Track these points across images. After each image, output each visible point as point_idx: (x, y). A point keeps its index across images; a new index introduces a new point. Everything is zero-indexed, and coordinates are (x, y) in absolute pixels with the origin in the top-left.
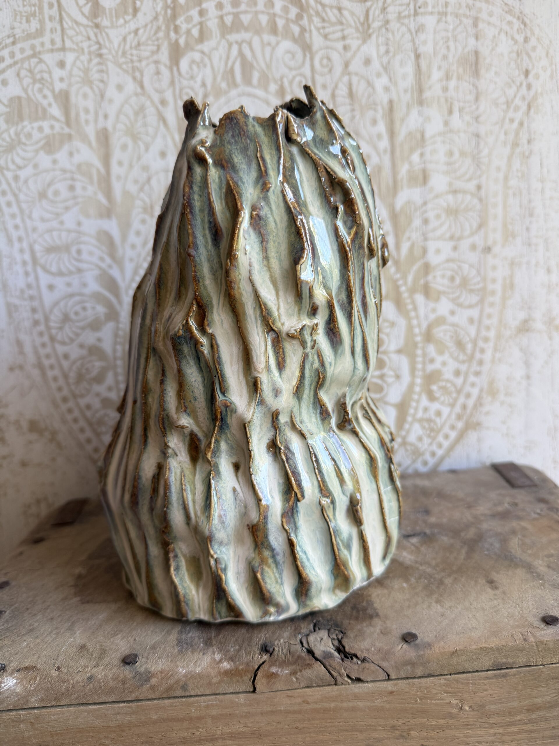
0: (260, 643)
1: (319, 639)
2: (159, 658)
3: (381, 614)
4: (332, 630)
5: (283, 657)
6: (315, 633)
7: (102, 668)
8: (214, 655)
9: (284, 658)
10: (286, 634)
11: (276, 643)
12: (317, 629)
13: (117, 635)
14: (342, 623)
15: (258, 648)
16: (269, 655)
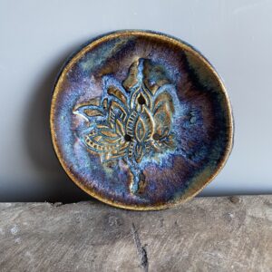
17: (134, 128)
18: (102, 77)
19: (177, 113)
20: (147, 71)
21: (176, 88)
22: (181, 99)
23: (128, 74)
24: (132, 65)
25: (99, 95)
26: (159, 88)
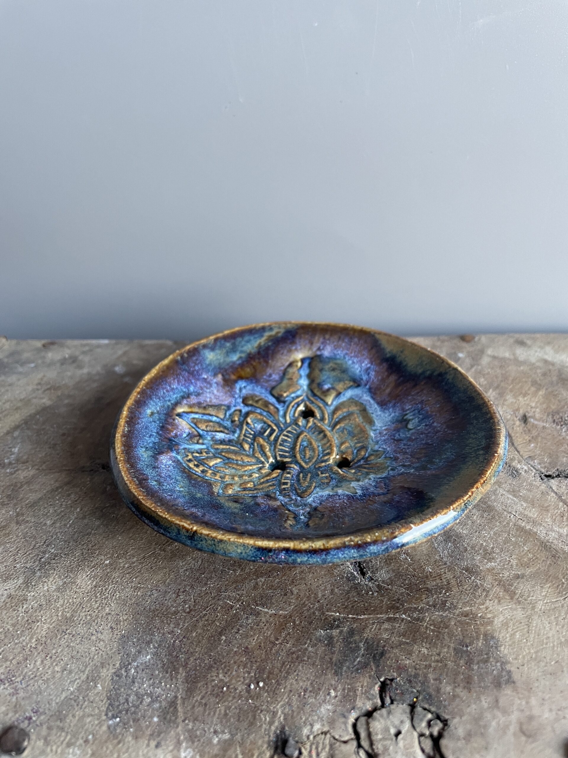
0: (273, 728)
1: (393, 731)
2: (69, 745)
3: (516, 676)
4: (419, 709)
6: (384, 711)
8: (179, 751)
10: (326, 709)
11: (306, 731)
12: (388, 700)
14: (438, 690)
15: (269, 742)
17: (293, 448)
18: (236, 381)
19: (378, 424)
20: (317, 372)
21: (370, 390)
22: (382, 404)
23: (282, 378)
24: (291, 365)
25: (226, 403)
26: (339, 394)
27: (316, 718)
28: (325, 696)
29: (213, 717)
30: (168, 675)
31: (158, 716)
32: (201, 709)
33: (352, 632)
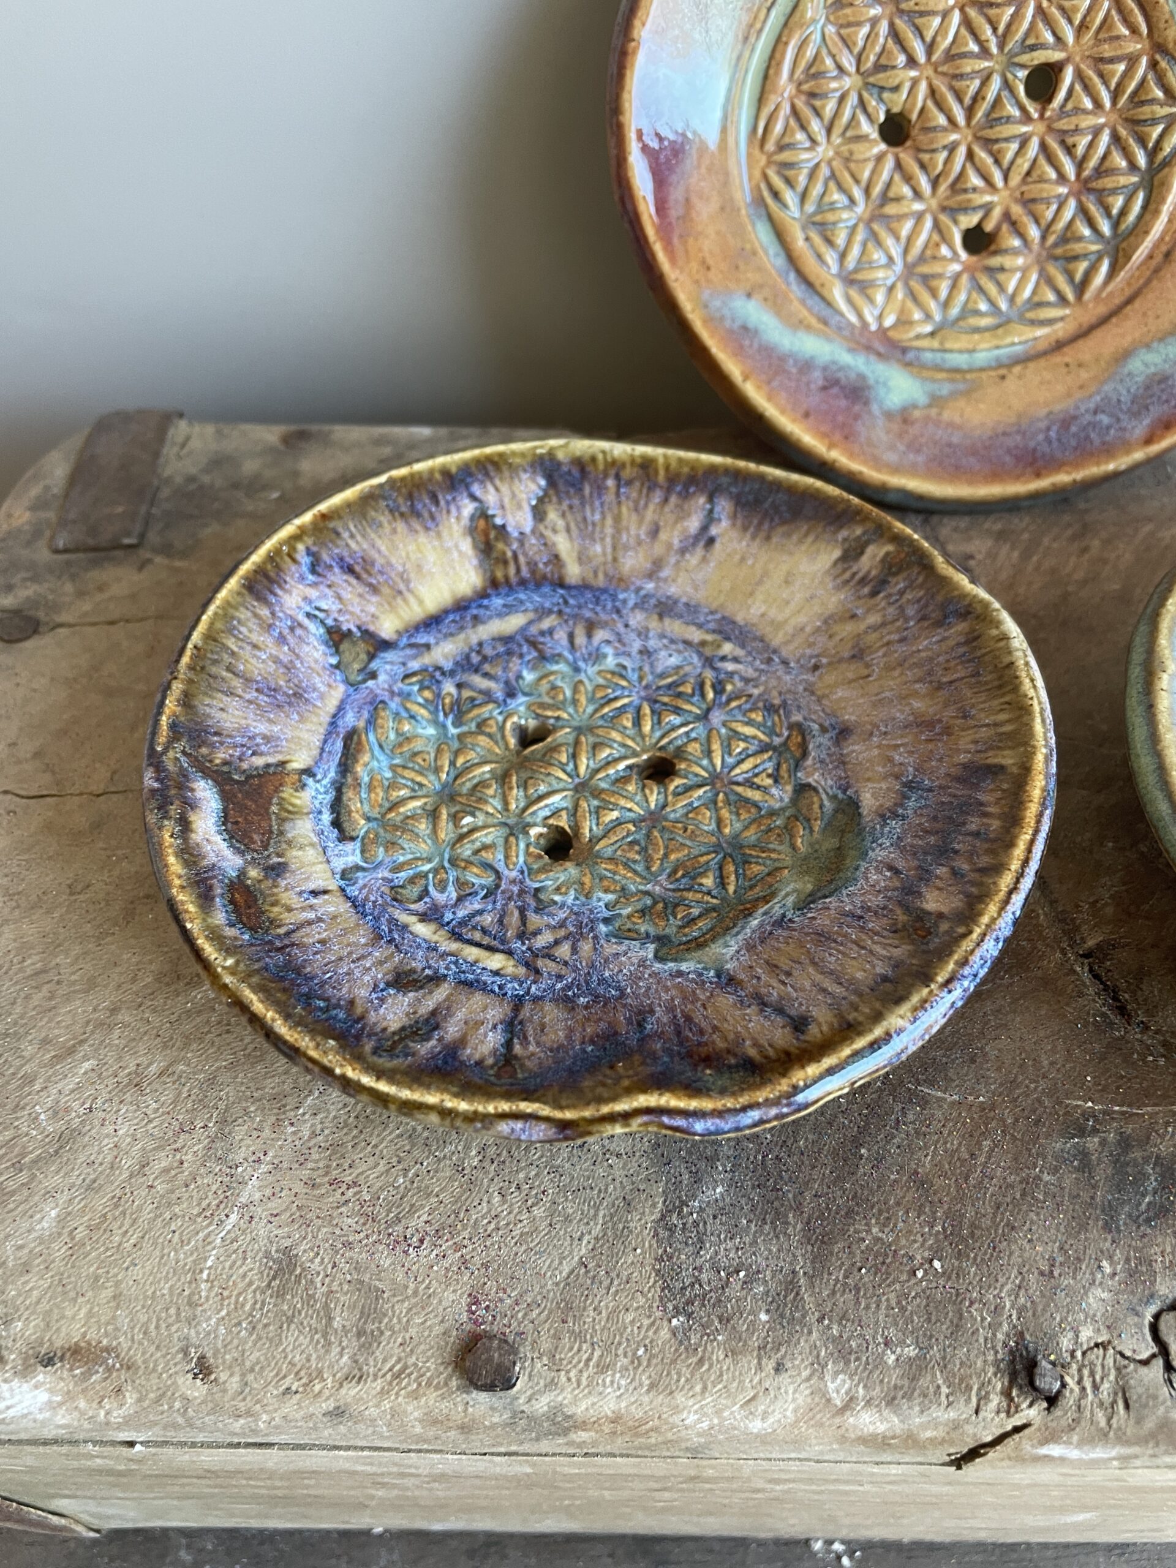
0: (1000, 1336)
2: (602, 1368)
5: (1101, 1417)
7: (379, 1384)
8: (822, 1378)
9: (1103, 1423)
10: (1098, 1298)
11: (1066, 1343)
13: (413, 1209)
15: (996, 1363)
16: (1045, 1405)
27: (1082, 1316)
28: (1092, 1273)
29: (875, 1313)
30: (767, 1227)
31: (768, 1311)
32: (849, 1296)
33: (1125, 1144)
